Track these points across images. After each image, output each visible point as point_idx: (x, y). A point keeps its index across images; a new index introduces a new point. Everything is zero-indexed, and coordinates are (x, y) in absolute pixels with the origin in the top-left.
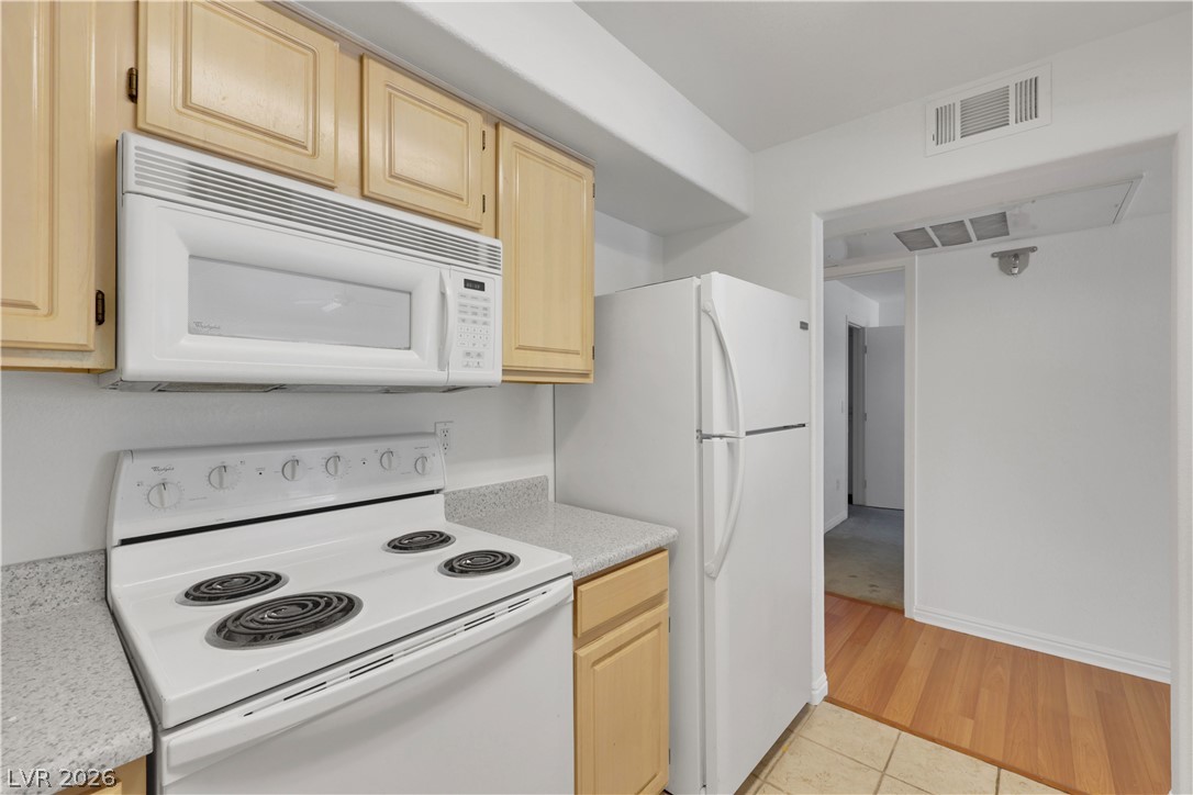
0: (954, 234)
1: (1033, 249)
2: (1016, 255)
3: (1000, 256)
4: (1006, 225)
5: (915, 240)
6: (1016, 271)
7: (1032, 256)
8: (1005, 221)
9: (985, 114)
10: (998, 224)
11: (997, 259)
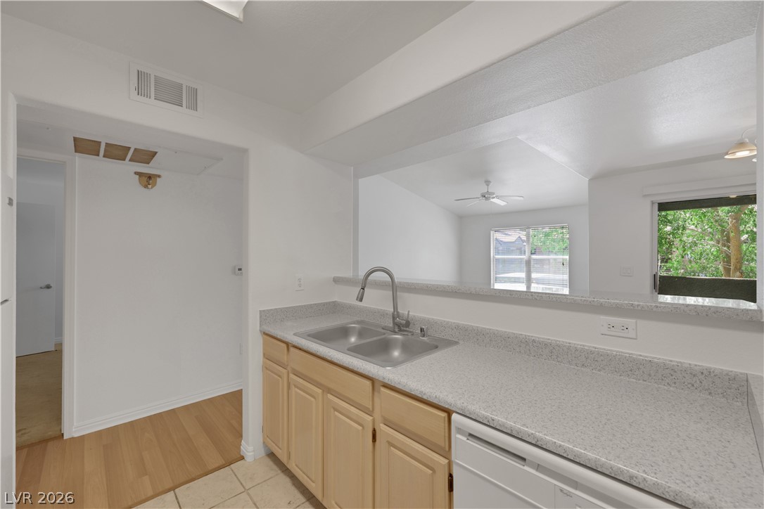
0: (116, 152)
1: (159, 176)
2: (150, 177)
3: (140, 174)
4: (152, 159)
5: (85, 146)
6: (150, 186)
7: (158, 179)
8: (154, 157)
9: (172, 94)
10: (146, 156)
11: (138, 176)
